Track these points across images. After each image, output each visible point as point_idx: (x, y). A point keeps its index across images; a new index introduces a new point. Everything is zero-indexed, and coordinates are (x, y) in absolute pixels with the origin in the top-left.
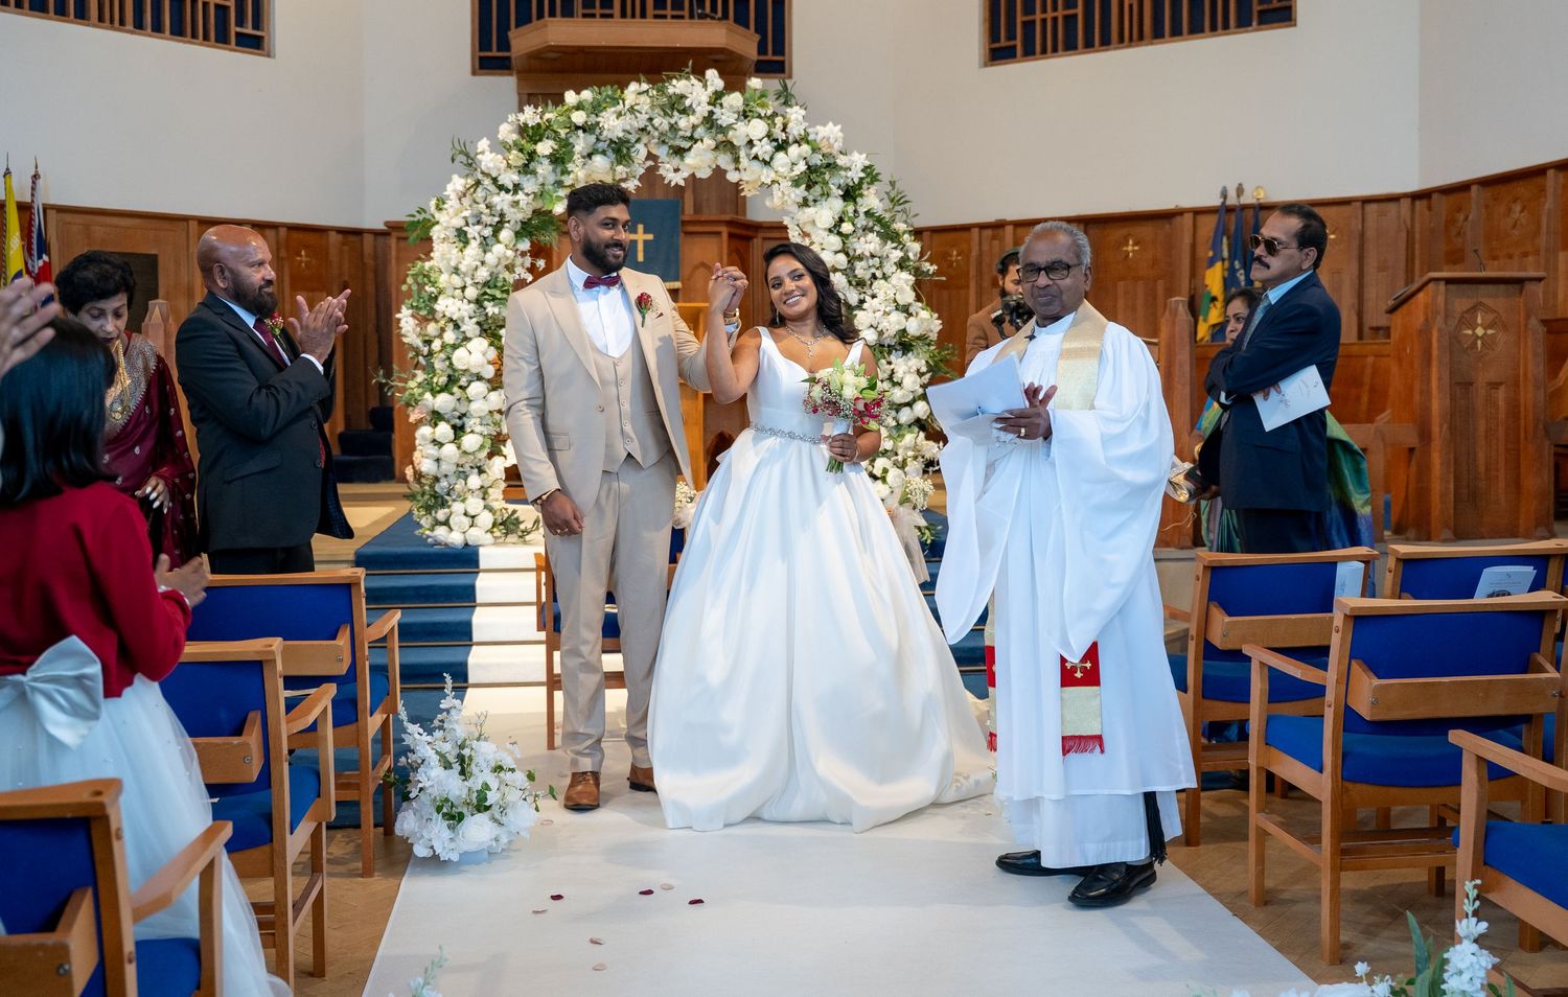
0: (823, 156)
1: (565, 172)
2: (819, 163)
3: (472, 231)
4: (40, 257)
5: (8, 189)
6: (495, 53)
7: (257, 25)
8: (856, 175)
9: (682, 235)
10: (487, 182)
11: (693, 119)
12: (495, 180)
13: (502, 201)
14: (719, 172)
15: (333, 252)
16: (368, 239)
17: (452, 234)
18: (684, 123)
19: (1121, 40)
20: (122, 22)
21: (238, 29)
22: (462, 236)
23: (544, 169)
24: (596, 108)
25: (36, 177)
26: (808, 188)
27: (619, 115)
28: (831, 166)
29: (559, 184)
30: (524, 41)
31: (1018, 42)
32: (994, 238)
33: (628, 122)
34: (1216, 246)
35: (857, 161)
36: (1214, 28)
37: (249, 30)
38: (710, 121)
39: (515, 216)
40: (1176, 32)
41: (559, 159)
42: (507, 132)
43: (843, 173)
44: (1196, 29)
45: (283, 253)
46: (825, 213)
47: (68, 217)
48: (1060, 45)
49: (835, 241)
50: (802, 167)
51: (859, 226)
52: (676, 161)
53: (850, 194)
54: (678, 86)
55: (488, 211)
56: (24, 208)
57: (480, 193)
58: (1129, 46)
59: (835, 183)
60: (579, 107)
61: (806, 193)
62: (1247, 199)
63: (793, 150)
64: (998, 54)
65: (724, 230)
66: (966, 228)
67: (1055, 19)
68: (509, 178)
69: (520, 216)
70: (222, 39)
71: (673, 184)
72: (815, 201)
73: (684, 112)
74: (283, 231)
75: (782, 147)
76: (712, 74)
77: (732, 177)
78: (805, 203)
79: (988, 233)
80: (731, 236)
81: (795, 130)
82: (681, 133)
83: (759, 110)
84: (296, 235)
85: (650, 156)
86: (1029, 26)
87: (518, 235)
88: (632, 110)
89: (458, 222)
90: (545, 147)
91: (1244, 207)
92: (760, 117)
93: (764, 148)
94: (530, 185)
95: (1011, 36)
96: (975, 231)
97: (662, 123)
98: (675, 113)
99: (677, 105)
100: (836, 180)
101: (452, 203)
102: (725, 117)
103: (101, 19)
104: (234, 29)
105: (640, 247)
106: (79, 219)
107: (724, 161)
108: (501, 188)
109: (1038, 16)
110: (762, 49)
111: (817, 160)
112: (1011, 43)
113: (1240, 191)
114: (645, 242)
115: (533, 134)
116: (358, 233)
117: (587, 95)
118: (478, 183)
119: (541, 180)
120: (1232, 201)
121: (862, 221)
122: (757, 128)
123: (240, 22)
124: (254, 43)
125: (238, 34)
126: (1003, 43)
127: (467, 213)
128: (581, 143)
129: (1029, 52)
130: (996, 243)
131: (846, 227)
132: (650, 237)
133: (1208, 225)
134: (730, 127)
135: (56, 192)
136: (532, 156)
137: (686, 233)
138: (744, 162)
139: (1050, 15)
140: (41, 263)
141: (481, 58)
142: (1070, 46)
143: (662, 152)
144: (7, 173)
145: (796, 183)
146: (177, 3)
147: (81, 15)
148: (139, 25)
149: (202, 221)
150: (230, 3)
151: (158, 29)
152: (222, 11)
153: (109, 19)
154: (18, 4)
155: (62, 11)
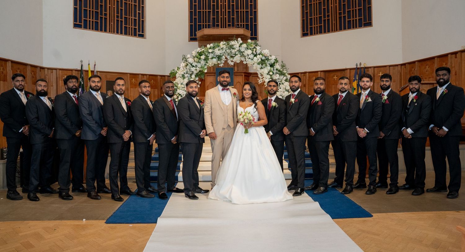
0: (265, 57)
1: (207, 62)
2: (264, 59)
3: (186, 75)
5: (89, 67)
6: (193, 37)
7: (143, 32)
8: (272, 61)
9: (234, 76)
10: (189, 64)
11: (235, 51)
12: (191, 64)
13: (193, 69)
14: (242, 62)
15: (159, 80)
16: (166, 77)
17: (181, 76)
18: (233, 51)
19: (332, 31)
20: (114, 32)
21: (139, 33)
22: (183, 77)
23: (203, 62)
24: (214, 48)
25: (95, 65)
26: (262, 65)
27: (219, 50)
28: (268, 59)
29: (205, 65)
30: (199, 34)
31: (309, 32)
32: (304, 76)
33: (221, 51)
34: (355, 77)
35: (273, 58)
36: (353, 28)
37: (141, 33)
38: (239, 51)
39: (195, 72)
40: (345, 29)
41: (206, 59)
42: (194, 53)
43: (270, 61)
44: (349, 28)
46: (266, 70)
48: (318, 33)
49: (269, 76)
50: (260, 60)
51: (274, 72)
52: (232, 59)
53: (272, 66)
54: (232, 43)
55: (189, 71)
56: (92, 72)
57: (188, 67)
58: (334, 32)
59: (268, 63)
60: (210, 48)
61: (261, 66)
62: (362, 66)
63: (258, 56)
64: (304, 34)
65: (243, 74)
67: (317, 27)
68: (194, 64)
69: (197, 72)
70: (135, 35)
71: (231, 65)
72: (264, 67)
73: (233, 49)
74: (148, 76)
75: (255, 56)
76: (239, 39)
77: (245, 63)
78: (262, 68)
79: (303, 74)
80: (245, 76)
81: (258, 52)
82: (233, 53)
83: (250, 47)
84: (151, 77)
85: (226, 58)
86: (311, 28)
87: (196, 76)
88: (222, 49)
89: (182, 73)
90: (203, 57)
91: (361, 68)
92: (250, 49)
93: (252, 56)
94: (199, 65)
95: (307, 30)
97: (228, 51)
98: (231, 49)
99: (232, 47)
100: (269, 62)
101: (182, 69)
102: (242, 49)
103: (109, 31)
104: (138, 33)
106: (104, 74)
107: (243, 59)
108: (193, 66)
109: (313, 26)
110: (252, 35)
111: (264, 58)
112: (307, 32)
113: (360, 64)
115: (200, 54)
116: (164, 76)
117: (212, 45)
118: (187, 65)
119: (201, 64)
120: (359, 66)
121: (275, 72)
122: (249, 52)
123: (139, 32)
124: (142, 36)
126: (305, 32)
127: (185, 71)
128: (210, 56)
129: (311, 34)
131: (271, 73)
133: (353, 72)
134: (244, 52)
135: (99, 68)
136: (200, 59)
137: (235, 75)
138: (247, 59)
139: (316, 26)
141: (190, 38)
142: (321, 32)
143: (228, 57)
144: (89, 64)
145: (259, 64)
146: (126, 28)
147: (105, 31)
148: (117, 33)
149: (130, 74)
150: (137, 27)
151: (121, 33)
152: (135, 29)
153: (111, 31)
154: (93, 29)
155: (101, 30)
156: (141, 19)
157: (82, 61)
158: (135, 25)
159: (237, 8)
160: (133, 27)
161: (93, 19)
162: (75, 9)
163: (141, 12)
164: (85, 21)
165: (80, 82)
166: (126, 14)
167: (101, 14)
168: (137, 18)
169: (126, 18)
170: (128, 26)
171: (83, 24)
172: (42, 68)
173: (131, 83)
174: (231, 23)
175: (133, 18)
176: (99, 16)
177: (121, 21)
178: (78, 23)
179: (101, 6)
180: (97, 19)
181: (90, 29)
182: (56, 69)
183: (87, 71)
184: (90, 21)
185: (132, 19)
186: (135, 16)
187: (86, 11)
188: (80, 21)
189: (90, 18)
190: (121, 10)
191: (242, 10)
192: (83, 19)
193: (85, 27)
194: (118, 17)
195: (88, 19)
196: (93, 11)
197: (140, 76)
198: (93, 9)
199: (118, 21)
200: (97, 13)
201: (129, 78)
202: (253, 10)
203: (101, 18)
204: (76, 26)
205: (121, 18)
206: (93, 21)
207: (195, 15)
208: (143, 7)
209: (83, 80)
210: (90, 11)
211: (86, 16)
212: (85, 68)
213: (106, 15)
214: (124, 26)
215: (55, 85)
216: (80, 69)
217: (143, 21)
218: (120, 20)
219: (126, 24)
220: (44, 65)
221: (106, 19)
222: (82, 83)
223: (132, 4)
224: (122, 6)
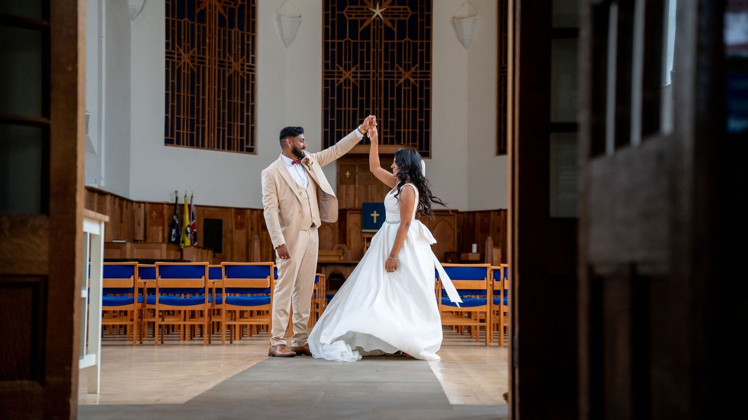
4: (193, 221)
5: (185, 200)
7: (253, 143)
20: (214, 147)
21: (247, 146)
25: (192, 197)
37: (250, 146)
45: (259, 219)
47: (198, 208)
56: (189, 206)
64: (501, 151)
66: (489, 211)
70: (241, 150)
74: (259, 211)
79: (496, 213)
95: (505, 145)
96: (492, 213)
103: (208, 147)
104: (245, 146)
105: (375, 218)
106: (202, 208)
110: (421, 148)
112: (505, 148)
114: (377, 217)
123: (247, 144)
124: (251, 151)
125: (246, 148)
126: (502, 148)
130: (499, 217)
132: (378, 215)
140: (193, 222)
144: (186, 196)
146: (229, 139)
147: (203, 146)
148: (218, 148)
149: (236, 209)
150: (245, 138)
151: (223, 148)
152: (242, 141)
153: (210, 147)
154: (187, 145)
155: (198, 146)
156: (251, 125)
157: (176, 192)
158: (242, 135)
159: (399, 106)
160: (239, 138)
161: (187, 130)
162: (167, 118)
163: (250, 114)
164: (178, 134)
165: (174, 221)
166: (229, 120)
167: (198, 123)
168: (245, 124)
169: (229, 125)
170: (232, 137)
171: (175, 139)
172: (132, 202)
173: (236, 223)
174: (389, 130)
175: (239, 124)
176: (196, 125)
177: (224, 131)
178: (169, 137)
179: (198, 110)
180: (192, 130)
181: (183, 144)
182: (145, 203)
183: (182, 206)
184: (183, 133)
185: (237, 125)
186: (242, 121)
187: (179, 119)
188: (172, 136)
189: (184, 130)
190: (224, 113)
191: (407, 109)
192: (176, 131)
193: (178, 144)
194: (219, 124)
195: (182, 131)
196: (187, 119)
197: (249, 211)
198: (187, 116)
199: (219, 130)
200: (192, 121)
201: (233, 215)
202: (425, 109)
203: (198, 128)
204: (168, 142)
205: (224, 126)
206: (187, 134)
207: (333, 116)
208: (253, 106)
209: (177, 218)
210: (184, 119)
211: (179, 128)
212: (181, 201)
213: (203, 122)
214: (226, 137)
215: (142, 224)
216: (174, 202)
217: (253, 128)
218: (221, 128)
219: (229, 134)
220: (132, 197)
221: (203, 129)
222: (177, 222)
223: (238, 103)
224: (224, 108)
